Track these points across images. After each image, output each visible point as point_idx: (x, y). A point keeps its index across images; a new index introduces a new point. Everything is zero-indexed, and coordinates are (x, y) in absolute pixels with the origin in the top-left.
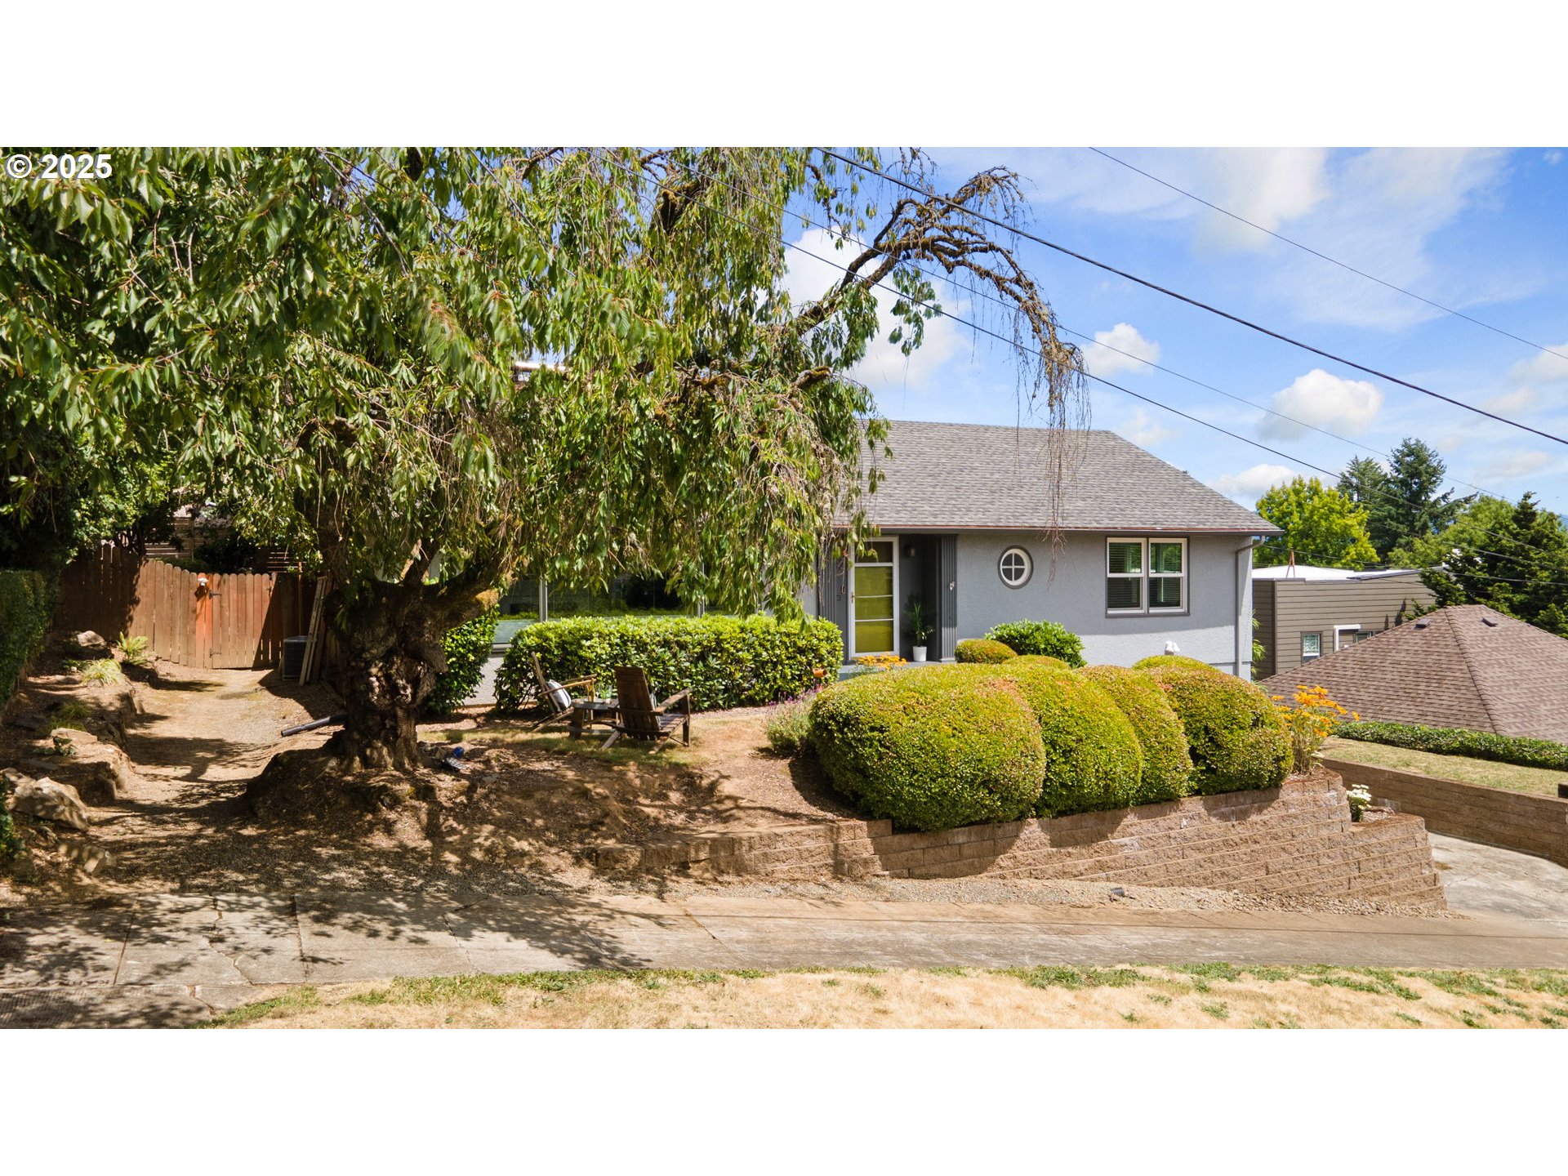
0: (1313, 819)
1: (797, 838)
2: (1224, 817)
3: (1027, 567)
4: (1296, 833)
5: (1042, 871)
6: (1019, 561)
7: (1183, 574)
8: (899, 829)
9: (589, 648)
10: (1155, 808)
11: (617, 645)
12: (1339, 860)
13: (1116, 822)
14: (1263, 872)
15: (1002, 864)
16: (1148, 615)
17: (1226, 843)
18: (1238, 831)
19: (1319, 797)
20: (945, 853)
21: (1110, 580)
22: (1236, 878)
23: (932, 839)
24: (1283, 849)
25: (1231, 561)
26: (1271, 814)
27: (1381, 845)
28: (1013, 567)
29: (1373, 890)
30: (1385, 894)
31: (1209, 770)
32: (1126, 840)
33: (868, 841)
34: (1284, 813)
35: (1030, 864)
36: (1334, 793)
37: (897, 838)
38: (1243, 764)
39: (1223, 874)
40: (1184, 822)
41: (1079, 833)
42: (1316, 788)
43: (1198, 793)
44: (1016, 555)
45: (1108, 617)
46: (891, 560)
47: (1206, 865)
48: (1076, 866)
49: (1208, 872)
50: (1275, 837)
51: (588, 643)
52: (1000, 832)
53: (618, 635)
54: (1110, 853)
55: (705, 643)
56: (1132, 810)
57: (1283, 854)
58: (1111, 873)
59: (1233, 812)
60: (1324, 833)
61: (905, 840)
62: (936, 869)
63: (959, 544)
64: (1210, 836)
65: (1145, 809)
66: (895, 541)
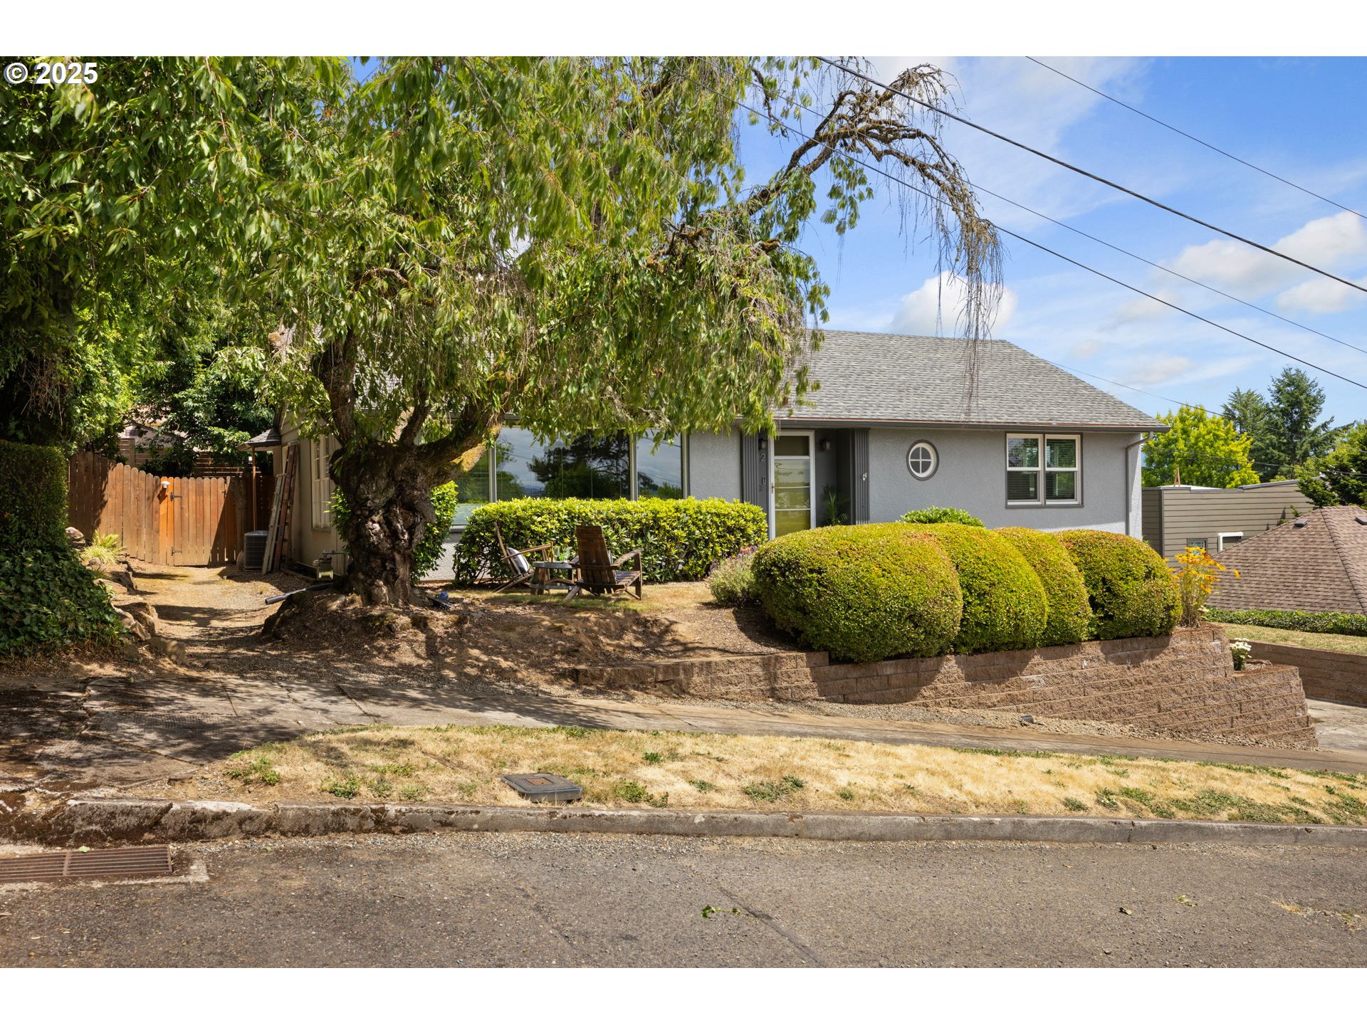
0: (1200, 665)
1: (748, 665)
2: (1119, 661)
3: (933, 460)
4: (1184, 676)
5: (960, 702)
6: (926, 454)
7: (1077, 469)
8: (834, 661)
9: (540, 523)
10: (1058, 649)
11: (565, 521)
12: (1223, 701)
13: (1025, 661)
14: (1155, 710)
15: (925, 694)
16: (1045, 507)
17: (1122, 683)
18: (1133, 674)
19: (1204, 645)
20: (875, 683)
21: (1010, 473)
22: (1131, 715)
23: (863, 670)
24: (1173, 690)
25: (1121, 457)
26: (1163, 659)
27: (1260, 689)
28: (921, 460)
29: (1253, 729)
30: (1264, 732)
31: (1108, 617)
32: (1034, 677)
33: (808, 670)
34: (1173, 658)
35: (949, 695)
36: (1217, 642)
37: (833, 668)
38: (1137, 611)
39: (1120, 710)
40: (1085, 663)
41: (992, 670)
42: (1202, 638)
43: (1097, 638)
44: (923, 449)
45: (1007, 507)
46: (807, 453)
47: (1105, 702)
48: (989, 698)
49: (1107, 708)
50: (1167, 680)
51: (540, 519)
52: (923, 666)
53: (565, 512)
54: (1019, 687)
55: (644, 521)
56: (1039, 653)
57: (1173, 694)
58: (1021, 706)
59: (1128, 656)
60: (1210, 677)
61: (841, 670)
62: (867, 696)
63: (871, 439)
64: (1109, 676)
65: (1051, 651)
66: (811, 435)
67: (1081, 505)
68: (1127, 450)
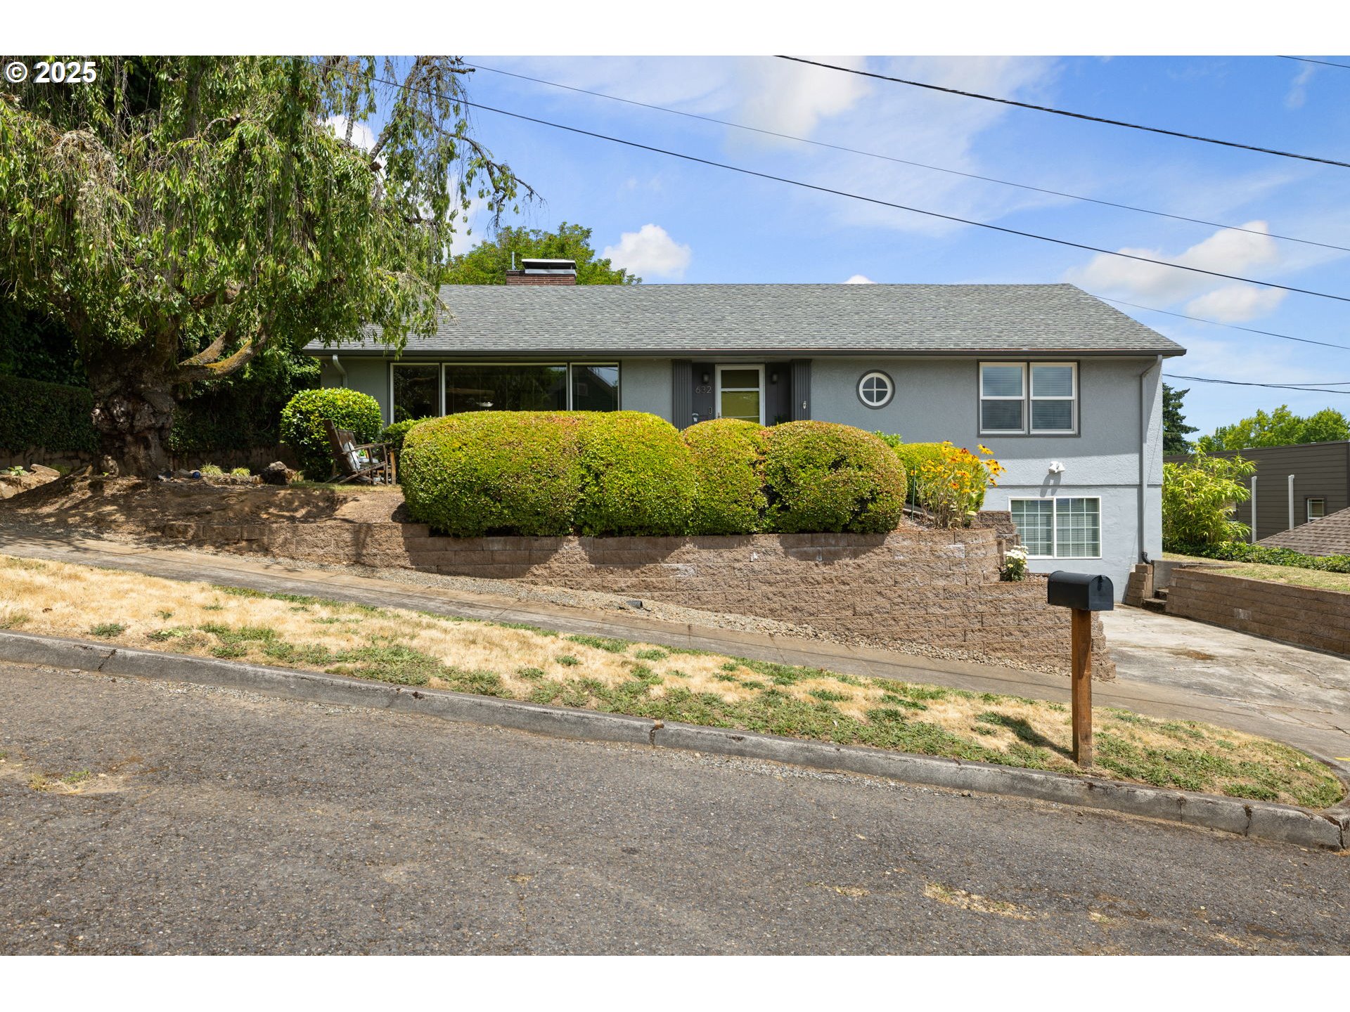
0: (927, 569)
1: (337, 531)
2: (804, 557)
3: (889, 390)
4: (899, 579)
5: (578, 583)
6: (881, 384)
7: (1074, 397)
8: (434, 533)
10: (719, 539)
12: (957, 611)
13: (670, 549)
14: (849, 613)
15: (536, 572)
16: (1029, 436)
17: (804, 580)
18: (819, 571)
19: (938, 547)
20: (476, 557)
22: (811, 615)
23: (467, 545)
24: (880, 593)
25: (1134, 386)
26: (871, 560)
27: (1018, 602)
28: (875, 390)
29: (996, 645)
30: (1015, 651)
31: (785, 508)
32: (680, 566)
33: (401, 539)
34: (888, 558)
35: (566, 576)
36: (960, 545)
37: (430, 540)
39: (795, 609)
40: (755, 556)
41: (626, 555)
42: (936, 539)
43: (774, 531)
44: (878, 379)
45: (979, 436)
46: (757, 386)
47: (775, 599)
48: (616, 582)
49: (777, 606)
50: (872, 581)
52: (537, 544)
54: (659, 574)
56: (692, 541)
57: (879, 598)
58: (656, 594)
59: (819, 552)
60: (941, 583)
61: (440, 542)
62: (461, 569)
63: (814, 369)
64: (787, 572)
65: (708, 540)
66: (763, 369)
67: (1079, 435)
68: (1141, 377)
